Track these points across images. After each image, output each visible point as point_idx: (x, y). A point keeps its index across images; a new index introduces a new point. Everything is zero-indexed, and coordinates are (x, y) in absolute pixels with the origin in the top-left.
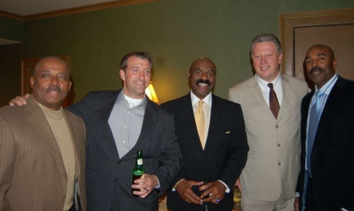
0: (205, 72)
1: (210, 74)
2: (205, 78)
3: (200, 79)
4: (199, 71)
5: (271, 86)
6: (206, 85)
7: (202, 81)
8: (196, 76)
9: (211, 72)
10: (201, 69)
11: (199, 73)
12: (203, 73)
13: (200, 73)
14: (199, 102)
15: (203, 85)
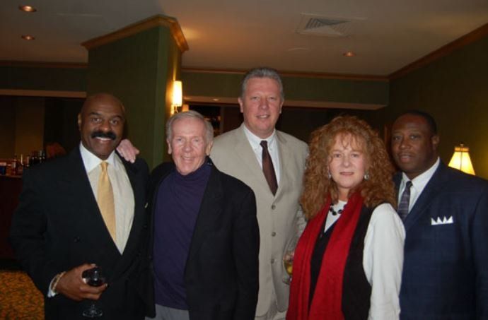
0: (106, 119)
1: (114, 122)
2: (106, 129)
3: (97, 129)
4: (96, 116)
5: (264, 144)
6: (109, 139)
7: (100, 133)
8: (91, 124)
9: (117, 119)
10: (99, 112)
11: (96, 119)
12: (103, 120)
13: (98, 120)
14: (101, 164)
15: (103, 140)
